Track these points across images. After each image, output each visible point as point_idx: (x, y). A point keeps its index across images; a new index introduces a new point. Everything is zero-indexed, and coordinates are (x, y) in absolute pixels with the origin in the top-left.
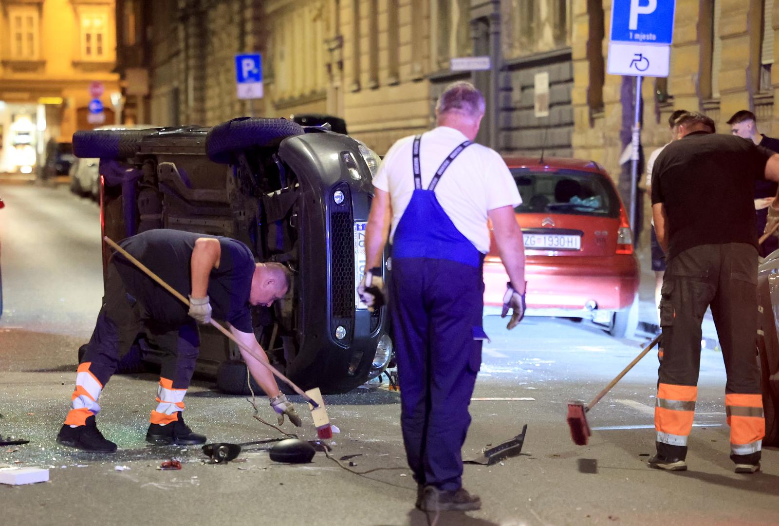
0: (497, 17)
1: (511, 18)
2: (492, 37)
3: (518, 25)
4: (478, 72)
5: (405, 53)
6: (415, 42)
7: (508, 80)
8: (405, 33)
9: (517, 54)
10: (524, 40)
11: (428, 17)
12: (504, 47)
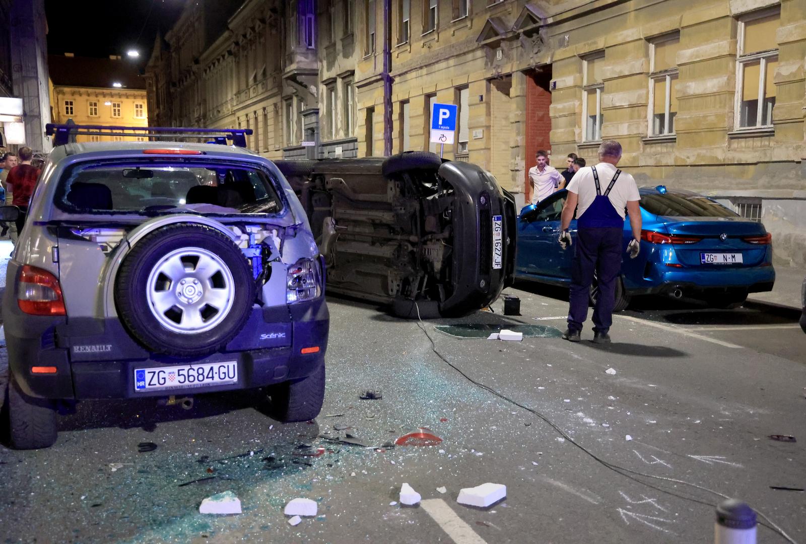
0: (317, 128)
1: (323, 128)
2: (316, 135)
3: (326, 131)
4: (308, 147)
5: (271, 141)
6: (275, 137)
7: (322, 149)
8: (271, 135)
9: (326, 140)
10: (329, 135)
11: (282, 129)
12: (321, 138)
